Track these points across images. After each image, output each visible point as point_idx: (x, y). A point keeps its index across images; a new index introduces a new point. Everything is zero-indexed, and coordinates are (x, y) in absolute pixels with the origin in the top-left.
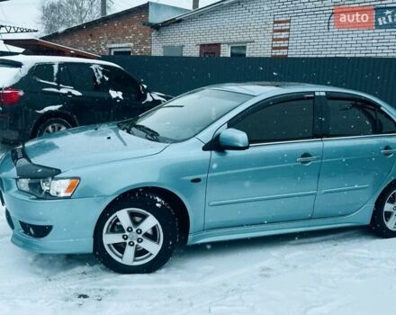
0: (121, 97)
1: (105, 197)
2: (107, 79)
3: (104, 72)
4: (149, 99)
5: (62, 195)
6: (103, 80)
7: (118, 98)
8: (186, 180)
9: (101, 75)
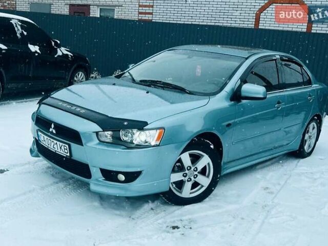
0: (39, 51)
1: (183, 142)
2: (25, 33)
3: (22, 27)
4: (59, 53)
5: (153, 143)
6: (22, 34)
7: (36, 52)
8: (224, 126)
9: (21, 30)
